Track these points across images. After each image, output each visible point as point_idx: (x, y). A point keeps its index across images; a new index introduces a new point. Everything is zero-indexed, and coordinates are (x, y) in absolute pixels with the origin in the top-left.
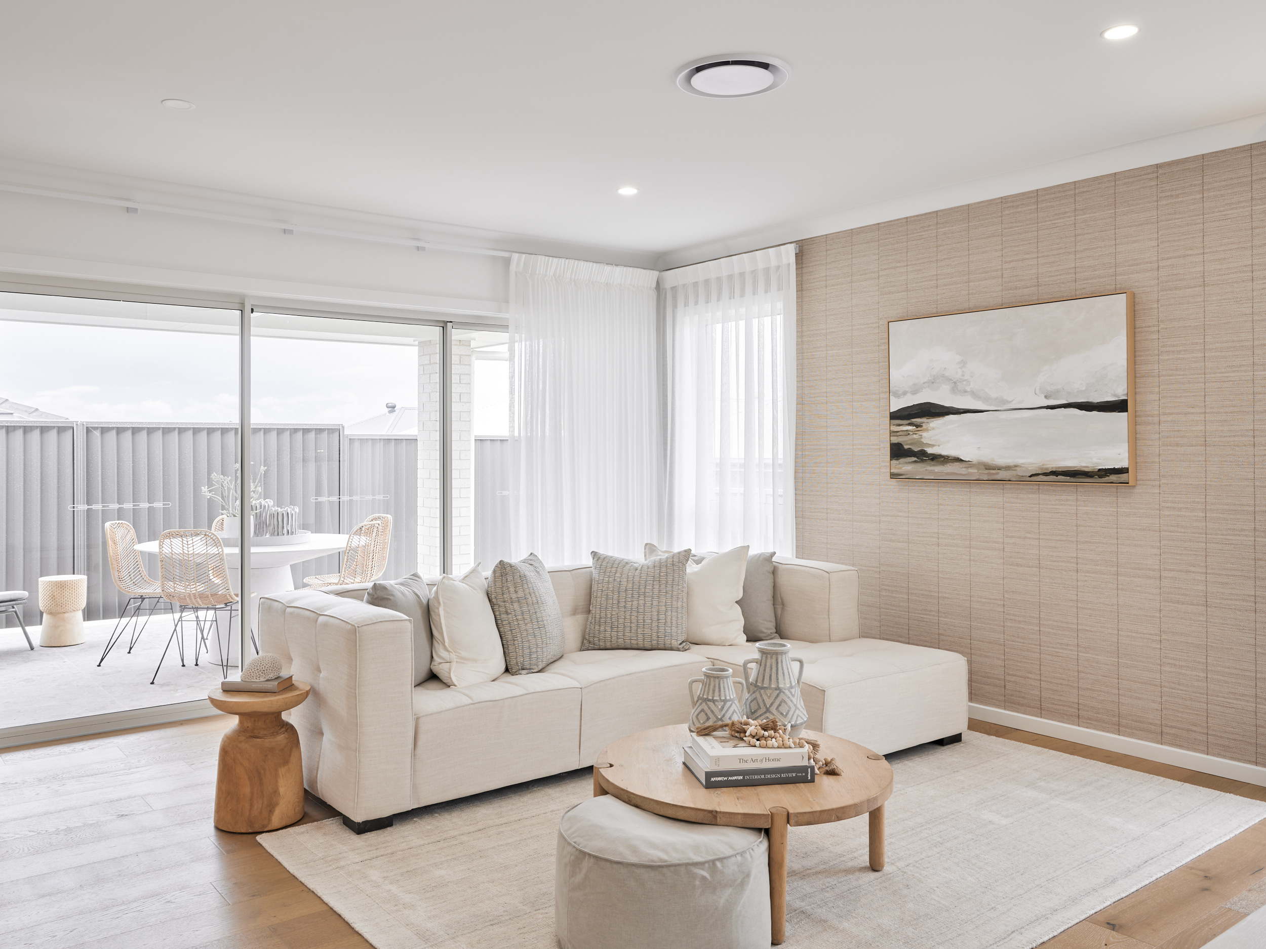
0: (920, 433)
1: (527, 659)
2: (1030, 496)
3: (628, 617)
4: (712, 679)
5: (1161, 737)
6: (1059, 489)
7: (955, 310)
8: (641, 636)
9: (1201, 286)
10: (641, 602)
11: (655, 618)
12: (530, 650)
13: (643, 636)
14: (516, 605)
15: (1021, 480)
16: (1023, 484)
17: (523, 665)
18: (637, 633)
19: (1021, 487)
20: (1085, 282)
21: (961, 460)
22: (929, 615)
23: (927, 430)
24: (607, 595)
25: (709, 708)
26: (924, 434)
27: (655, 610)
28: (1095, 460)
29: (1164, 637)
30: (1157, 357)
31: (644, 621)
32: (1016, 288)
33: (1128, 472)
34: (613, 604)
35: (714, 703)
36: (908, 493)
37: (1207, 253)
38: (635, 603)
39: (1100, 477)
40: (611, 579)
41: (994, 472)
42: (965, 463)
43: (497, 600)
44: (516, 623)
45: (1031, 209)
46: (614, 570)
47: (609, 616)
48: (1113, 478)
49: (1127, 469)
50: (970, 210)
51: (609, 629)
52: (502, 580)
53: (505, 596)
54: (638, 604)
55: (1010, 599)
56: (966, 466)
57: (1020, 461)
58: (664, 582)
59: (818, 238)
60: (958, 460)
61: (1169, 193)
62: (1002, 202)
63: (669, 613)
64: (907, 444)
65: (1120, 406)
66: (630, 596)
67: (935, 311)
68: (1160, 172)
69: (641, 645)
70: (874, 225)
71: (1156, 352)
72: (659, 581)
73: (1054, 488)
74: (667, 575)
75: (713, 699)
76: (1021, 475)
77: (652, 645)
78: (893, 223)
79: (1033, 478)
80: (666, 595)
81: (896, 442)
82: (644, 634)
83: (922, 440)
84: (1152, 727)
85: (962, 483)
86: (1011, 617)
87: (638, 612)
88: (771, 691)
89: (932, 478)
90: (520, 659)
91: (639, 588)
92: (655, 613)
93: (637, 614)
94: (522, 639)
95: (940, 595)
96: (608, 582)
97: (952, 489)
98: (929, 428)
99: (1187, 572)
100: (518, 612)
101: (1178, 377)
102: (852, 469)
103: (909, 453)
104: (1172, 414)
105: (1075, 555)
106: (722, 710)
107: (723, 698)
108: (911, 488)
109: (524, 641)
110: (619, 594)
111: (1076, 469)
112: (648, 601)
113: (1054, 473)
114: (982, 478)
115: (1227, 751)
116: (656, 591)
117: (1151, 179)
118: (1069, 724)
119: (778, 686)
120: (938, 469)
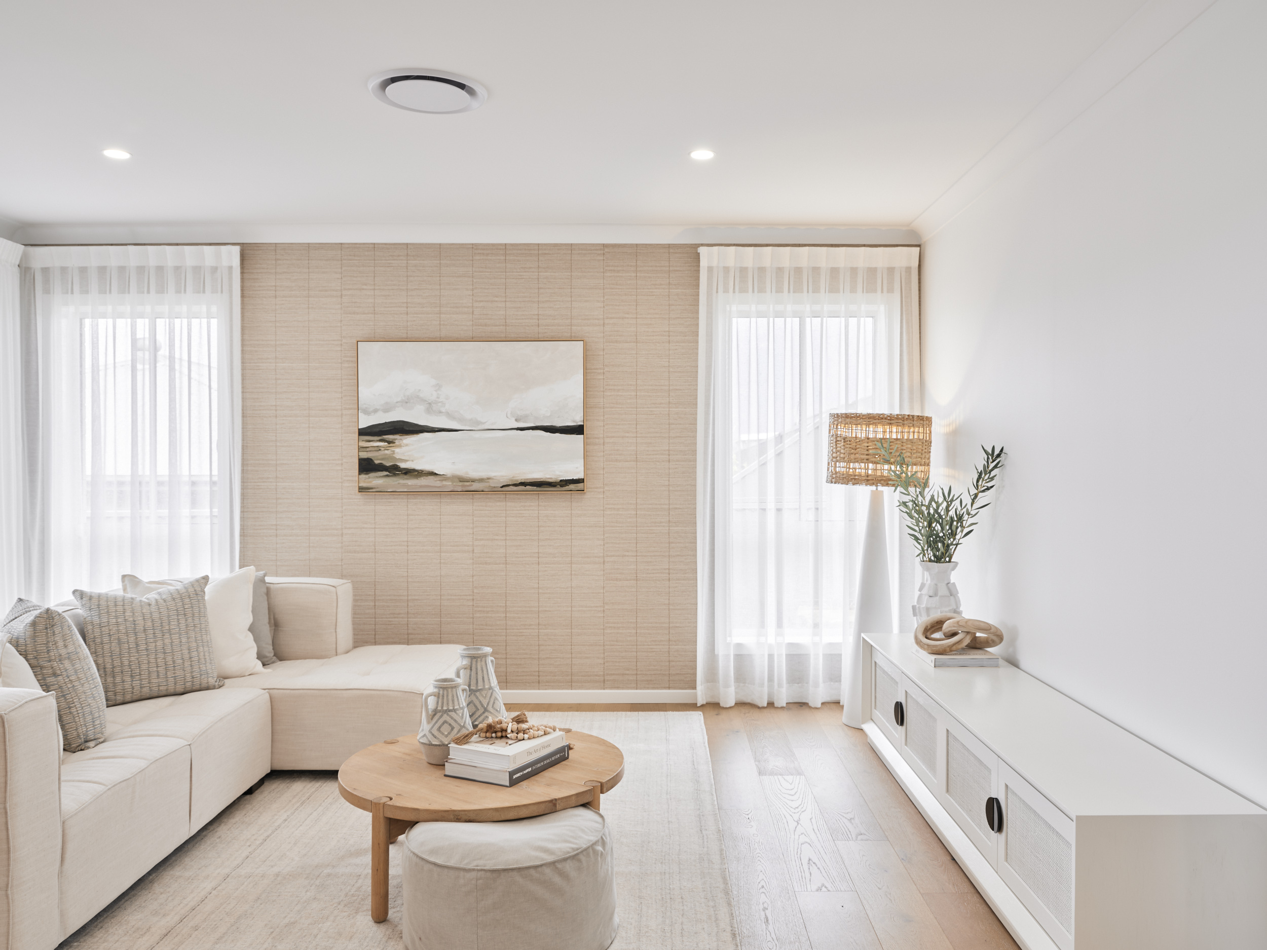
0: (392, 449)
1: (90, 728)
2: (498, 504)
3: (153, 660)
4: (450, 690)
5: (604, 683)
6: (524, 497)
7: (426, 338)
8: (171, 680)
9: (634, 342)
10: (167, 641)
11: (186, 656)
12: (92, 716)
13: (175, 679)
14: (67, 664)
15: (493, 491)
16: (492, 494)
17: (87, 736)
18: (167, 677)
19: (489, 496)
20: (546, 327)
21: (436, 474)
22: (397, 618)
23: (400, 446)
24: (119, 639)
25: (452, 718)
26: (397, 450)
27: (185, 647)
28: (558, 473)
29: (606, 607)
30: (602, 393)
31: (174, 662)
32: (486, 325)
33: (584, 482)
34: (129, 648)
35: (455, 712)
36: (375, 506)
37: (639, 318)
38: (159, 643)
39: (562, 486)
40: (119, 620)
41: (468, 484)
42: (439, 476)
43: (38, 660)
44: (69, 686)
45: (500, 260)
46: (120, 608)
47: (126, 663)
48: (572, 487)
49: (583, 479)
50: (441, 249)
51: (128, 679)
52: (47, 633)
53: (52, 654)
54: (164, 644)
55: (479, 594)
56: (440, 479)
57: (492, 474)
58: (190, 615)
59: (265, 245)
60: (433, 474)
61: (612, 268)
62: (473, 248)
63: (201, 649)
64: (378, 459)
65: (578, 430)
66: (151, 636)
67: (404, 336)
68: (606, 250)
69: (171, 689)
70: (336, 244)
71: (602, 389)
72: (185, 615)
73: (519, 496)
74: (192, 607)
75: (453, 709)
76: (494, 486)
77: (185, 688)
78: (358, 246)
79: (504, 489)
80: (194, 629)
81: (366, 457)
82: (175, 677)
83: (394, 455)
84: (597, 678)
85: (432, 495)
86: (480, 609)
87: (165, 653)
88: (486, 692)
89: (406, 490)
90: (81, 730)
91: (162, 626)
92: (186, 652)
93: (164, 656)
94: (81, 704)
95: (409, 598)
96: (117, 624)
97: (422, 500)
98: (402, 445)
99: (624, 556)
100: (71, 672)
101: (617, 409)
102: (308, 484)
103: (381, 468)
104: (613, 437)
105: (537, 551)
106: (463, 718)
107: (461, 706)
108: (378, 500)
109: (84, 707)
110: (136, 635)
111: (542, 480)
112: (176, 639)
113: (523, 484)
114: (456, 489)
115: (651, 684)
116: (183, 626)
117: (599, 254)
118: (531, 689)
119: (490, 686)
120: (411, 482)
